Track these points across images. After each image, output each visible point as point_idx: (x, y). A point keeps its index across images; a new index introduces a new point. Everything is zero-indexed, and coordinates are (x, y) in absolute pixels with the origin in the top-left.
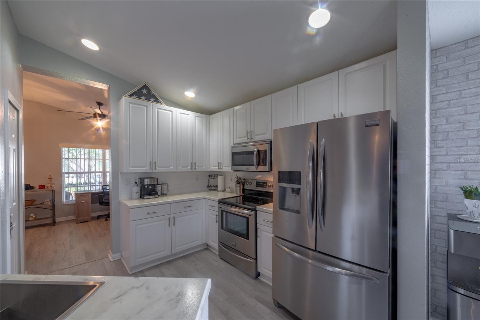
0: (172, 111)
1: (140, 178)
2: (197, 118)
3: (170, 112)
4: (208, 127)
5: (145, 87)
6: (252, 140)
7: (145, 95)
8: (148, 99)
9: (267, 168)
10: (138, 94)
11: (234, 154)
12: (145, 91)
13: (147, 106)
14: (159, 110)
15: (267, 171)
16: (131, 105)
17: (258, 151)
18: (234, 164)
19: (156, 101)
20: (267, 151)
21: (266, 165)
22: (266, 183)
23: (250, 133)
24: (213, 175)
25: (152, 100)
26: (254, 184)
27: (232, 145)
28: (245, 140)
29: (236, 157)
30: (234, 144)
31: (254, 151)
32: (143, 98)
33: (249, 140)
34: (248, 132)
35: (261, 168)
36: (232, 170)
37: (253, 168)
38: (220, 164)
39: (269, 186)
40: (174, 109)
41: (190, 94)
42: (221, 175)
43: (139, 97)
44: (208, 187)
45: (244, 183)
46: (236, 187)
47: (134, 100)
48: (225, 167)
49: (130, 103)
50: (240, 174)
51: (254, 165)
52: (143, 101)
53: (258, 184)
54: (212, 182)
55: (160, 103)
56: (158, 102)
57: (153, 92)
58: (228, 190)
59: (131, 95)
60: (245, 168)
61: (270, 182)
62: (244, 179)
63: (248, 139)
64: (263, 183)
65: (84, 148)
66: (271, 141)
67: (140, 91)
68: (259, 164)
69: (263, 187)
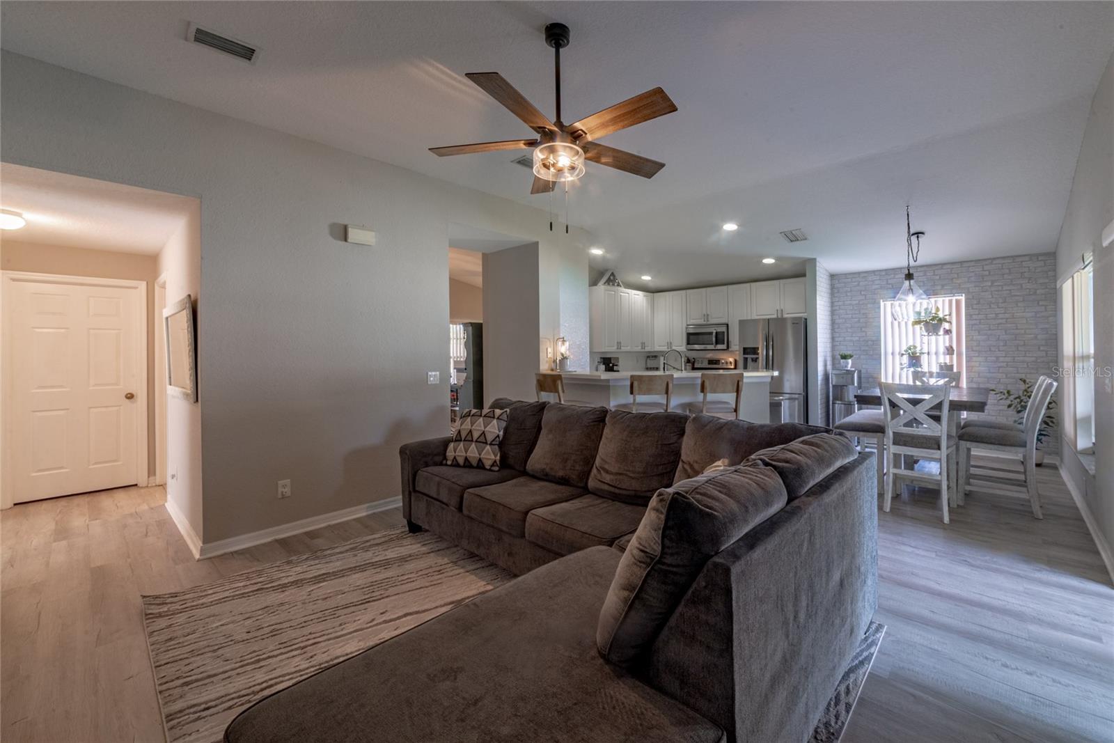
0: (629, 294)
2: (645, 297)
4: (652, 305)
5: (612, 274)
6: (709, 323)
7: (612, 281)
8: (613, 285)
9: (725, 347)
10: (608, 281)
11: (689, 335)
12: (612, 278)
13: (614, 292)
15: (725, 349)
16: (607, 292)
17: (716, 333)
18: (688, 343)
20: (725, 332)
21: (723, 344)
22: (719, 361)
23: (706, 316)
24: (655, 355)
25: (616, 285)
27: (685, 325)
28: (701, 321)
29: (691, 337)
30: (688, 325)
31: (711, 332)
32: (611, 284)
33: (706, 323)
34: (704, 315)
35: (720, 347)
36: (685, 348)
37: (709, 347)
38: (669, 344)
39: (723, 363)
40: (629, 291)
41: (646, 278)
43: (609, 284)
44: (647, 368)
45: (694, 362)
46: (685, 365)
47: (606, 287)
48: (676, 346)
49: (605, 290)
50: (692, 355)
51: (712, 344)
52: (611, 288)
54: (651, 363)
55: (621, 286)
56: (619, 286)
57: (617, 277)
59: (604, 283)
60: (701, 347)
62: (696, 358)
63: (705, 321)
65: (456, 324)
66: (728, 324)
67: (609, 278)
68: (717, 343)
69: (715, 364)
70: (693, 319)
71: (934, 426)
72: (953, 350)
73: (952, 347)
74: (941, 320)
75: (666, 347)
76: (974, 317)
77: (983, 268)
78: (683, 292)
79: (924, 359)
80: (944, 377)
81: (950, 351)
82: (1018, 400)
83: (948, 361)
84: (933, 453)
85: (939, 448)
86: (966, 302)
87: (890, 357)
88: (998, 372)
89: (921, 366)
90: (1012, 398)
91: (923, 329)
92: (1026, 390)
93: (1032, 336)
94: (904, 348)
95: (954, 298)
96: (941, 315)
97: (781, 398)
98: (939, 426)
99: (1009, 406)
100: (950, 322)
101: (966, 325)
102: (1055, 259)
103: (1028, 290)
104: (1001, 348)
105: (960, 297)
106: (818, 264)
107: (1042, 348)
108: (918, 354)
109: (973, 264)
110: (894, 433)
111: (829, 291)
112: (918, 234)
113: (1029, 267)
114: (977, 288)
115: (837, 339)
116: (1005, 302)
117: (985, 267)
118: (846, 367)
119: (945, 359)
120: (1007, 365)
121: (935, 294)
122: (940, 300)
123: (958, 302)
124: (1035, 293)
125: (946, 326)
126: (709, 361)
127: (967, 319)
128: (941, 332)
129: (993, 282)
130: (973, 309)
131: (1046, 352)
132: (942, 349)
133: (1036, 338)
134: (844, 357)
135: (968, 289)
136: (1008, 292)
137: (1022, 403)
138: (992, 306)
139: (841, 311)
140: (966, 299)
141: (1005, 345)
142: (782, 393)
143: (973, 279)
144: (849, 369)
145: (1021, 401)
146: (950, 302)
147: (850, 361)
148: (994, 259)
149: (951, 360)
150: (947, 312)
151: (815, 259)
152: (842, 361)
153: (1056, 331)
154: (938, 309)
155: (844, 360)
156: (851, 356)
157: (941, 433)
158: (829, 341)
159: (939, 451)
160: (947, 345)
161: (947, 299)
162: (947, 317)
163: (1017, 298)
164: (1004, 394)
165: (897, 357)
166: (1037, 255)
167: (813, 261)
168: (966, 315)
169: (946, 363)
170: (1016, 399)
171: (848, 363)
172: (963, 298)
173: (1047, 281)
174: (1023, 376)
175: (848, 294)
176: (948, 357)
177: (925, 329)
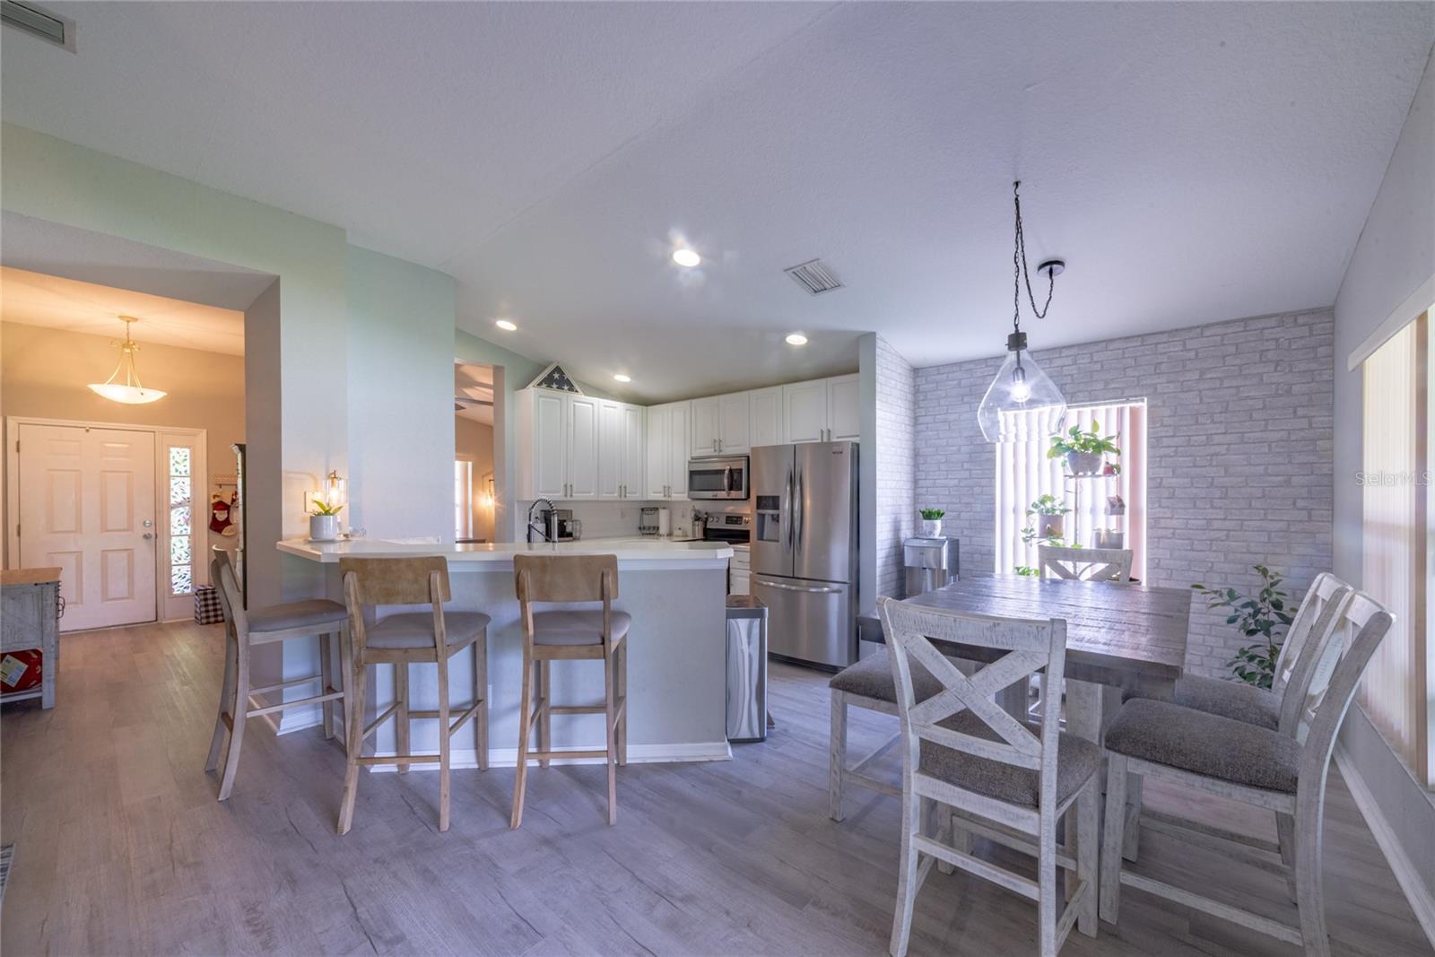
0: (592, 404)
1: (542, 511)
2: (628, 412)
3: (590, 406)
4: (644, 425)
5: (558, 369)
6: (722, 453)
7: (557, 382)
8: (560, 388)
9: (743, 494)
10: (549, 381)
11: (692, 473)
12: (556, 376)
13: (560, 399)
14: (576, 404)
15: (743, 497)
16: (541, 399)
17: (731, 470)
18: (691, 488)
19: (571, 389)
20: (744, 471)
21: (741, 489)
22: (741, 518)
23: (718, 443)
24: (650, 508)
25: (566, 388)
26: (723, 519)
27: (689, 458)
28: (710, 452)
29: (696, 478)
30: (692, 458)
31: (724, 470)
32: (555, 386)
33: (717, 454)
34: (715, 441)
35: (734, 494)
36: (688, 497)
37: (723, 494)
38: (667, 490)
39: (746, 523)
40: (595, 400)
41: (622, 378)
42: (664, 508)
43: (549, 386)
44: (640, 528)
45: (707, 519)
46: (694, 525)
47: (544, 390)
48: (675, 493)
49: (540, 396)
50: (699, 506)
51: (723, 490)
52: (553, 392)
53: (730, 519)
54: (648, 521)
55: (577, 391)
56: (573, 390)
57: (567, 375)
58: (677, 532)
59: (540, 384)
60: (709, 494)
61: (747, 515)
62: (706, 514)
63: (715, 451)
64: (738, 517)
66: (748, 457)
67: (551, 375)
68: (731, 488)
69: (736, 523)
70: (700, 448)
71: (1021, 740)
72: (1122, 506)
73: (1120, 500)
74: (1101, 446)
75: (662, 495)
76: (1166, 441)
77: (1184, 345)
78: (686, 404)
79: (1068, 523)
80: (1103, 560)
81: (1116, 506)
82: (1250, 610)
83: (1113, 526)
84: (1018, 818)
85: (1036, 806)
86: (1148, 411)
87: (1010, 517)
88: (1210, 550)
89: (1059, 536)
90: (1238, 603)
91: (1068, 464)
92: (1267, 591)
93: (1280, 478)
94: (1035, 498)
95: (1127, 406)
96: (1101, 436)
97: (826, 589)
98: (1036, 743)
99: (1231, 621)
100: (1119, 452)
101: (1149, 457)
102: (1334, 321)
103: (1274, 386)
104: (1217, 503)
105: (1140, 404)
106: (879, 343)
107: (1300, 503)
108: (1057, 512)
109: (1164, 338)
110: (922, 740)
111: (910, 397)
112: (1051, 266)
113: (1277, 340)
114: (1172, 385)
115: (921, 483)
116: (1226, 411)
117: (1187, 342)
118: (931, 533)
119: (1107, 522)
120: (1228, 536)
121: (1093, 398)
122: (1101, 409)
123: (1134, 414)
124: (1289, 392)
125: (1112, 458)
126: (728, 517)
127: (1150, 446)
128: (1101, 471)
129: (1202, 372)
130: (1162, 425)
131: (1310, 511)
132: (1103, 504)
133: (1288, 483)
134: (929, 515)
135: (1155, 386)
136: (1233, 391)
137: (1260, 617)
138: (1201, 419)
139: (931, 433)
140: (1150, 407)
141: (1224, 497)
142: (826, 581)
143: (1163, 367)
144: (936, 537)
145: (1257, 612)
146: (1121, 412)
147: (938, 523)
148: (1208, 326)
149: (1120, 523)
150: (1114, 432)
151: (873, 334)
152: (925, 522)
153: (1332, 469)
154: (1095, 425)
155: (928, 521)
156: (940, 515)
157: (1041, 766)
158: (909, 485)
159: (1034, 815)
160: (1113, 494)
161: (1114, 408)
162: (1114, 442)
163: (1250, 402)
164: (1221, 595)
165: (1023, 516)
166: (1295, 315)
167: (870, 338)
168: (1149, 438)
169: (1108, 531)
170: (1245, 606)
171: (934, 527)
172: (1143, 406)
173: (1314, 366)
174: (1259, 560)
175: (942, 402)
176: (1114, 518)
177: (1071, 464)
